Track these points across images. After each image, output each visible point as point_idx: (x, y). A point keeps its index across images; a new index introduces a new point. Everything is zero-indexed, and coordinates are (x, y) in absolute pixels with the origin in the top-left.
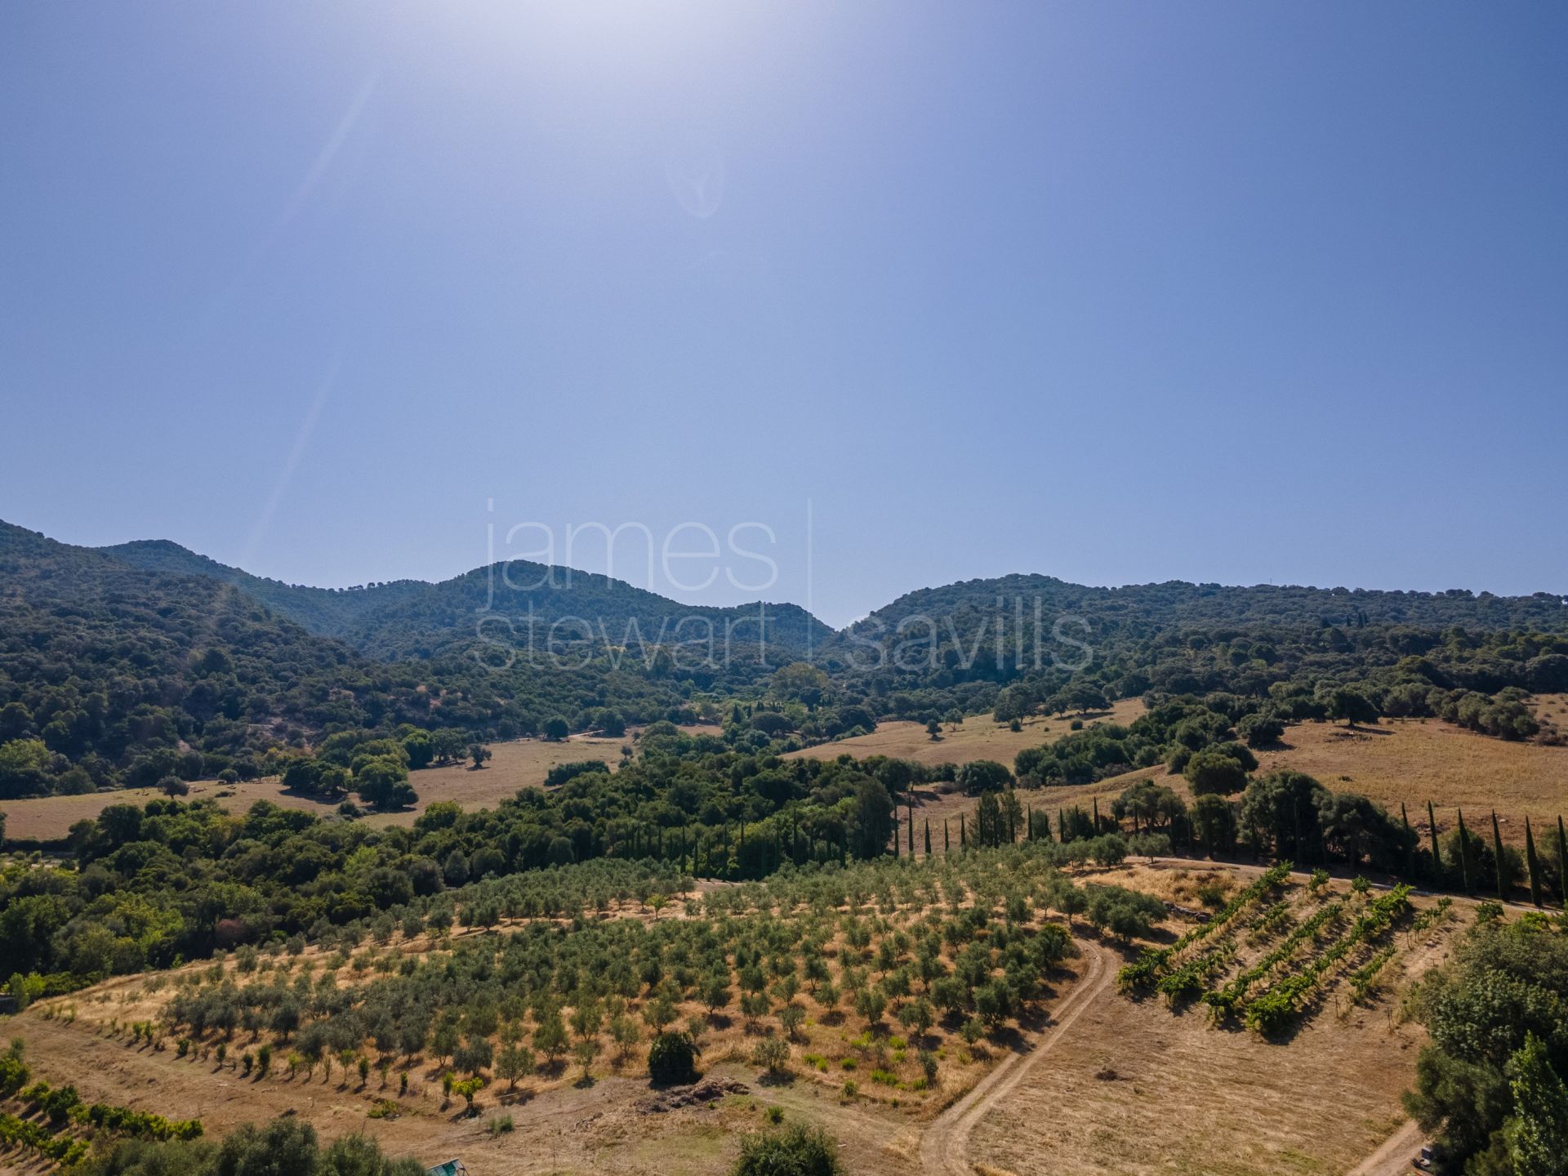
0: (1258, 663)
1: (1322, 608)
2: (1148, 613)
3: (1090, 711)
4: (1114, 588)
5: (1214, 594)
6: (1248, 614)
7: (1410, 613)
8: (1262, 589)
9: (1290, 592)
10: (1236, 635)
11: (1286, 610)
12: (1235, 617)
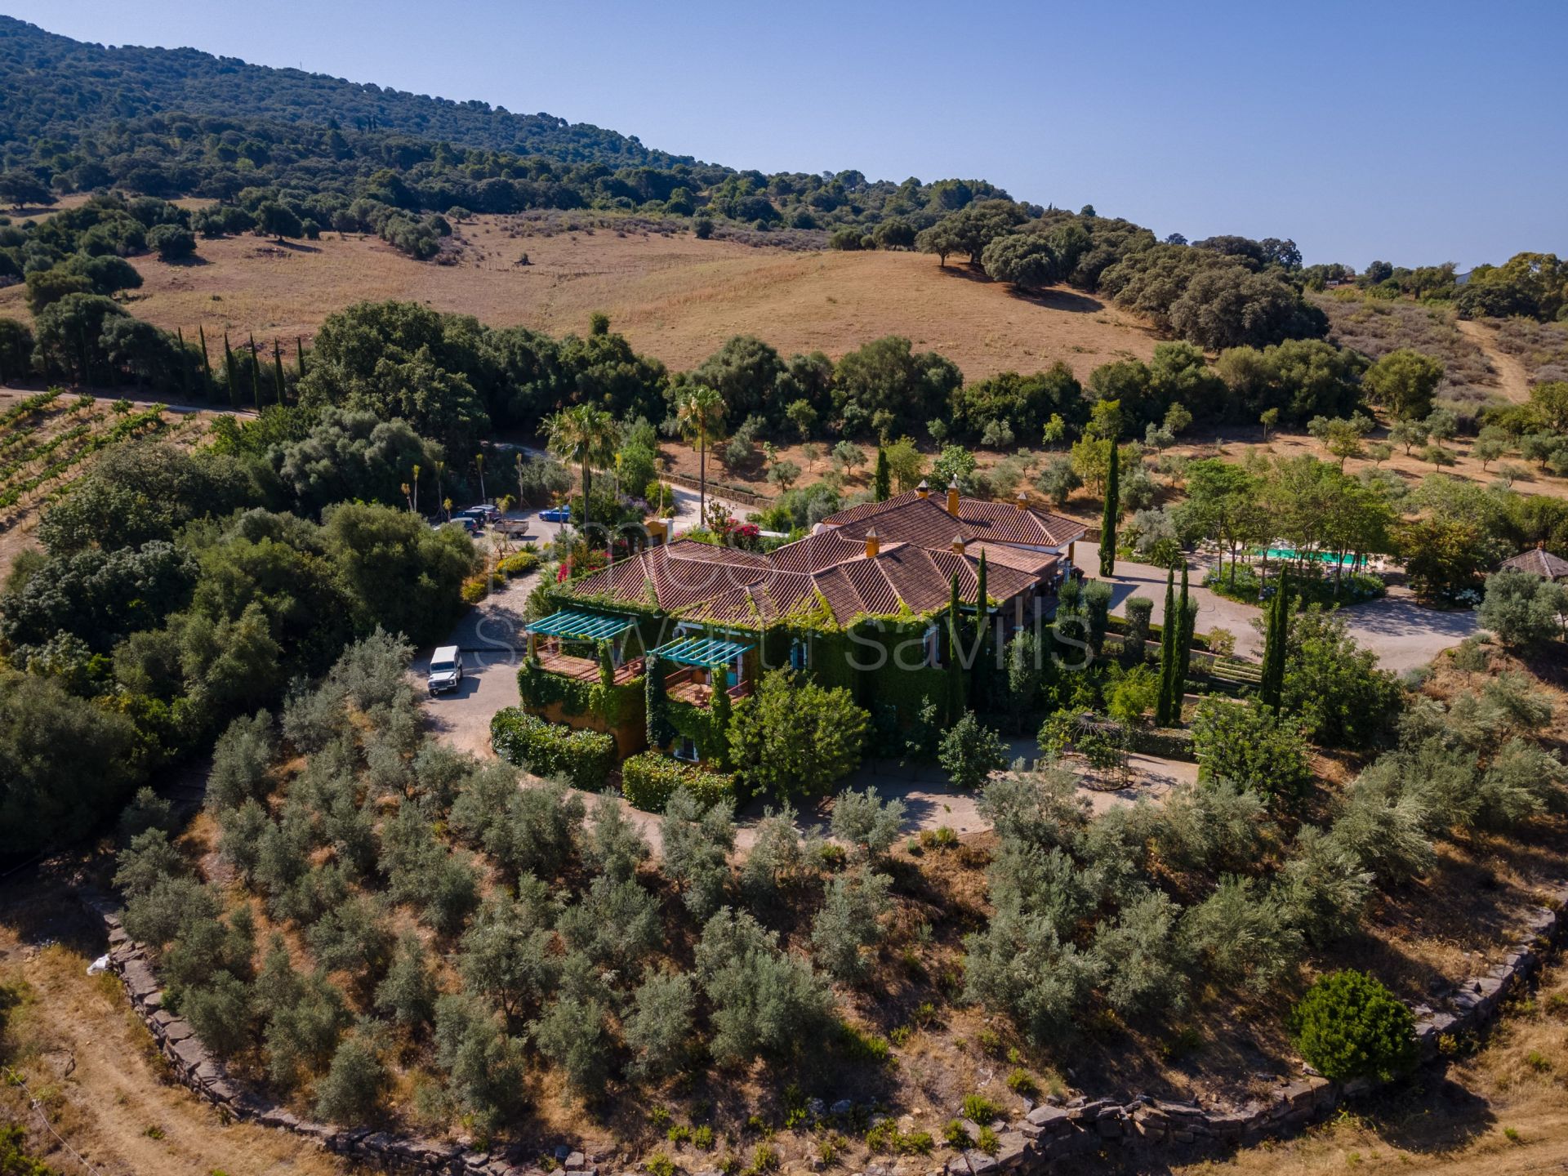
0: (243, 164)
1: (348, 105)
2: (147, 85)
3: (27, 206)
4: (111, 47)
5: (235, 72)
6: (267, 102)
7: (433, 120)
8: (290, 73)
9: (321, 82)
10: (229, 126)
11: (310, 102)
12: (251, 104)
